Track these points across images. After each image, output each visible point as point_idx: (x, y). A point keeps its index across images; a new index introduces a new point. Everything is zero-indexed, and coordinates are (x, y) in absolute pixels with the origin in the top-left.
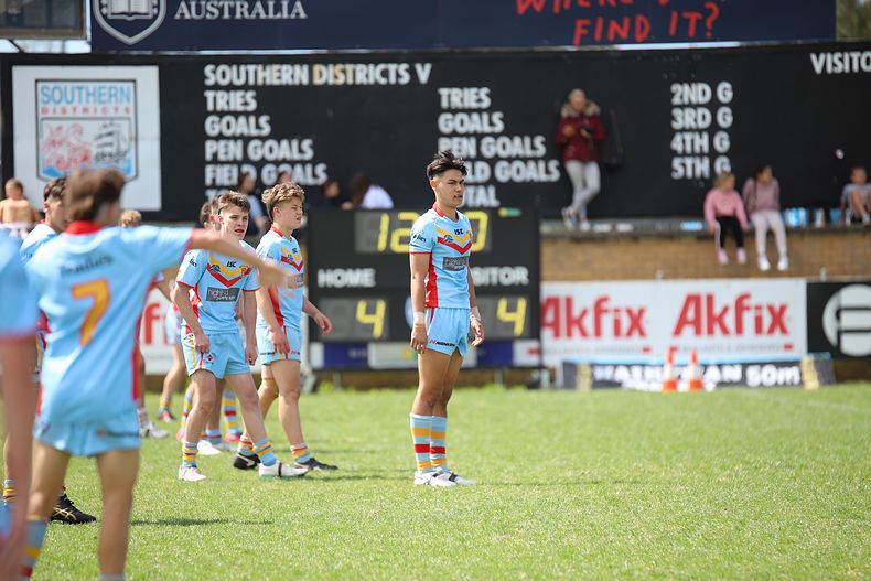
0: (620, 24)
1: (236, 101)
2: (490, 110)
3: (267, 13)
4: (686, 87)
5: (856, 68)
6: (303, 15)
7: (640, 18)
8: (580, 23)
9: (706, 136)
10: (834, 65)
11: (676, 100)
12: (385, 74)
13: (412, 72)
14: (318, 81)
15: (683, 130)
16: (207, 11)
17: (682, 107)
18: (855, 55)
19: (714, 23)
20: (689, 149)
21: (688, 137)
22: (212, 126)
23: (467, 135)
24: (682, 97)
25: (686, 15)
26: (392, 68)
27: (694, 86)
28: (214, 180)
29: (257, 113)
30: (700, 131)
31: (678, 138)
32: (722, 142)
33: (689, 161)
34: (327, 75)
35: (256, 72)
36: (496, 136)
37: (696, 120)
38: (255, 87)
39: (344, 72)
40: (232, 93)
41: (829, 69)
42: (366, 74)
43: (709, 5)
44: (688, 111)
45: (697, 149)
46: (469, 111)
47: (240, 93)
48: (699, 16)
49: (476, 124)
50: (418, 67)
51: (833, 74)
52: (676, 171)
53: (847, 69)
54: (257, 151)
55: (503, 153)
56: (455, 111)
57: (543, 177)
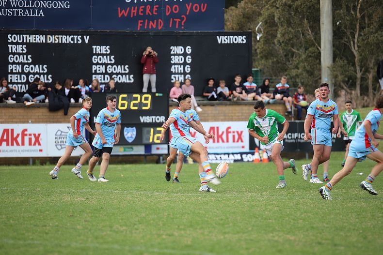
0: (153, 22)
1: (19, 49)
2: (110, 55)
3: (30, 14)
4: (175, 47)
5: (232, 42)
6: (43, 15)
7: (160, 20)
8: (140, 21)
9: (182, 66)
10: (225, 41)
11: (172, 53)
12: (73, 39)
13: (83, 39)
14: (49, 42)
15: (175, 64)
16: (8, 12)
17: (174, 55)
18: (232, 37)
19: (184, 23)
20: (177, 72)
21: (176, 66)
22: (11, 59)
23: (102, 64)
24: (174, 51)
25: (175, 20)
26: (75, 37)
27: (178, 47)
28: (11, 80)
29: (27, 54)
30: (180, 64)
31: (173, 67)
32: (188, 69)
33: (177, 76)
34: (53, 39)
35: (26, 37)
36: (112, 65)
37: (179, 60)
38: (26, 44)
39: (58, 38)
40: (18, 46)
41: (223, 42)
42: (66, 39)
43: (182, 16)
44: (176, 57)
45: (179, 72)
46: (103, 55)
47: (21, 46)
48: (180, 20)
49: (105, 60)
50: (85, 37)
51: (224, 44)
52: (173, 80)
53: (229, 42)
54: (27, 69)
55: (114, 72)
56: (98, 55)
57: (128, 81)
